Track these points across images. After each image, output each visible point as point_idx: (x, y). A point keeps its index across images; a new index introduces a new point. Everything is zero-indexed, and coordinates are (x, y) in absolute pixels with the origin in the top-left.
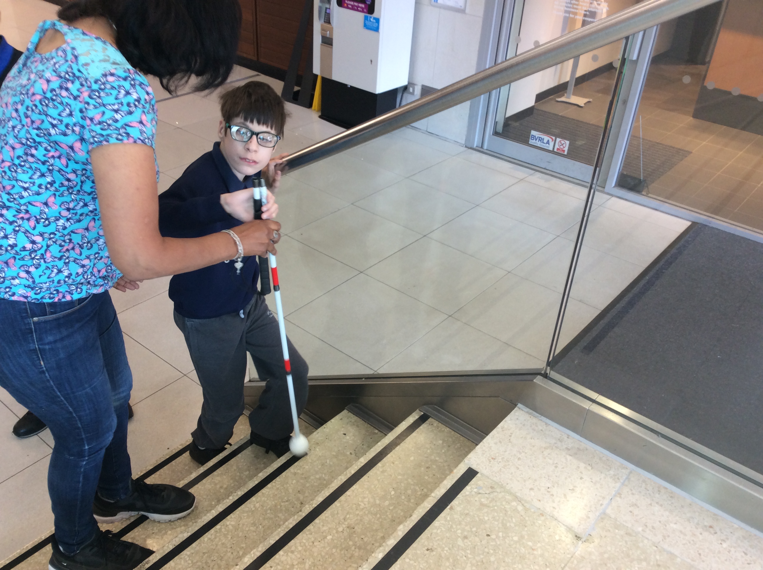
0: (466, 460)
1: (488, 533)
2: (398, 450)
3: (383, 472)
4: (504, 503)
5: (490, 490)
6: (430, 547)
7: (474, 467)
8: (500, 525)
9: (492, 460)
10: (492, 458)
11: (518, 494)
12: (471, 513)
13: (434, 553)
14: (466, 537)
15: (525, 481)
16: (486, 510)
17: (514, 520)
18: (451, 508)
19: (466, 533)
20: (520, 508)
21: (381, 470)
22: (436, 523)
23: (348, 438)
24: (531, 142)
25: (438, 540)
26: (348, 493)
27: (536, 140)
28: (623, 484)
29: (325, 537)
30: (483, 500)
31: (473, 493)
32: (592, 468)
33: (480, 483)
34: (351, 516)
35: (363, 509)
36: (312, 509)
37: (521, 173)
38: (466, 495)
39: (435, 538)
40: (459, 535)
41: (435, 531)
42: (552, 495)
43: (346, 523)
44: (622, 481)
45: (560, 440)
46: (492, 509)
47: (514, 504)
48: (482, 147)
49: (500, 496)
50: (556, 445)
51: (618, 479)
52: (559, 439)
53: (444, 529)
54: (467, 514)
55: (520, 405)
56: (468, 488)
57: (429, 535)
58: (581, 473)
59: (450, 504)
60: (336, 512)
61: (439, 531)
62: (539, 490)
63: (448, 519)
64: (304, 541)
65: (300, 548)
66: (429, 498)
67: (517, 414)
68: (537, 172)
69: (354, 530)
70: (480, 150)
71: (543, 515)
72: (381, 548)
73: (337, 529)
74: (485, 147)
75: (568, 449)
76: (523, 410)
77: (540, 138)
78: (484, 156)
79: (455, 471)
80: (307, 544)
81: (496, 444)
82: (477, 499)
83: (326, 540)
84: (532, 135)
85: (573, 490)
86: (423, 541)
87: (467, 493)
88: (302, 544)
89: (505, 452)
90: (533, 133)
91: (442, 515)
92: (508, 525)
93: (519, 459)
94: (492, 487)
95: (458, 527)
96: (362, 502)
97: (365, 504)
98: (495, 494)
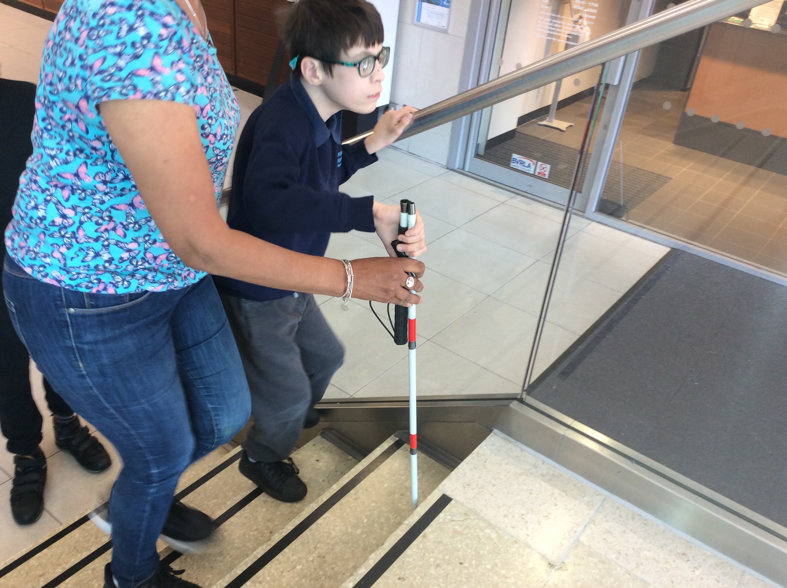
0: (440, 487)
1: (461, 561)
2: (372, 478)
3: (356, 499)
4: (478, 530)
5: (464, 517)
6: (401, 576)
7: (449, 494)
8: (473, 553)
9: (466, 486)
10: (467, 485)
11: (492, 521)
12: (444, 541)
13: (406, 582)
14: (438, 566)
15: (499, 507)
16: (459, 538)
17: (487, 548)
18: (424, 536)
19: (438, 562)
20: (494, 535)
21: (354, 497)
22: (409, 551)
23: (320, 464)
24: (513, 165)
25: (410, 568)
26: (320, 521)
27: (517, 163)
28: (597, 511)
29: (295, 567)
30: (456, 527)
31: (447, 520)
32: (567, 495)
33: (454, 510)
34: (322, 545)
35: (334, 538)
36: (281, 538)
37: (501, 196)
38: (440, 523)
39: (407, 566)
40: (432, 563)
41: (407, 559)
42: (526, 522)
43: (317, 552)
44: (596, 508)
45: (536, 466)
46: (465, 536)
47: (488, 531)
48: (463, 169)
49: (474, 522)
50: (531, 471)
51: (592, 506)
52: (534, 465)
53: (416, 558)
54: (440, 542)
55: (495, 431)
56: (441, 515)
57: (401, 564)
58: (556, 499)
59: (423, 531)
60: (306, 541)
61: (411, 560)
62: (513, 516)
63: (421, 547)
64: (273, 571)
65: (268, 579)
66: (402, 525)
67: (492, 439)
68: (518, 196)
69: (325, 559)
70: (461, 171)
71: (517, 543)
72: (352, 578)
73: (308, 558)
74: (467, 169)
75: (542, 475)
76: (498, 436)
77: (521, 161)
78: (465, 179)
79: (429, 497)
80: (275, 574)
81: (471, 470)
82: (450, 526)
83: (296, 570)
84: (514, 158)
85: (546, 516)
86: (394, 570)
87: (441, 520)
88: (270, 574)
89: (480, 478)
90: (515, 156)
91: (415, 543)
92: (482, 552)
93: (494, 485)
94: (466, 514)
95: (431, 555)
96: (334, 530)
97: (336, 533)
98: (469, 521)
